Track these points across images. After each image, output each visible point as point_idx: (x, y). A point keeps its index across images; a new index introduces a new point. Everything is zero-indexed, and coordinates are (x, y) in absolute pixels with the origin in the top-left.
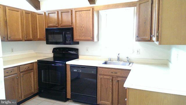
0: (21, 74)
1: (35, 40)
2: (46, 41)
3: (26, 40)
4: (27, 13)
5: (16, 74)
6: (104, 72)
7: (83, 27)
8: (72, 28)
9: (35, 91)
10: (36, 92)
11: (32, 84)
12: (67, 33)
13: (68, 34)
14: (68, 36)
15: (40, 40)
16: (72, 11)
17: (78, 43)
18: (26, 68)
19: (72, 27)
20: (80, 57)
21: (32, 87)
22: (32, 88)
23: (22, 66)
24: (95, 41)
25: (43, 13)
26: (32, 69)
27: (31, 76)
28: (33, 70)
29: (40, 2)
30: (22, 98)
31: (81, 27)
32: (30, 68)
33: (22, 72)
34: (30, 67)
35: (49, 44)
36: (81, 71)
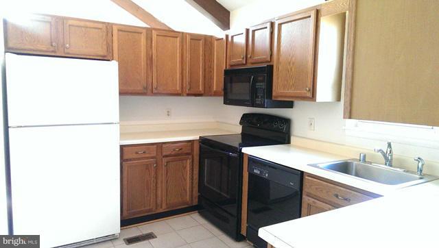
0: (165, 160)
1: (211, 96)
2: (223, 98)
3: (188, 95)
4: (195, 38)
5: (152, 158)
6: (317, 189)
7: (293, 63)
8: (271, 67)
9: (192, 200)
10: (195, 202)
11: (186, 184)
12: (260, 78)
13: (260, 81)
14: (261, 85)
15: (216, 94)
16: (272, 24)
17: (290, 105)
18: (174, 150)
19: (271, 64)
20: (293, 139)
21: (185, 190)
22: (186, 193)
23: (167, 145)
24: (317, 101)
25: (224, 38)
26: (187, 154)
27: (185, 168)
28: (190, 157)
29: (229, 12)
30: (163, 208)
31: (290, 63)
32: (186, 150)
33: (166, 156)
34: (183, 150)
35: (229, 104)
36: (267, 175)
